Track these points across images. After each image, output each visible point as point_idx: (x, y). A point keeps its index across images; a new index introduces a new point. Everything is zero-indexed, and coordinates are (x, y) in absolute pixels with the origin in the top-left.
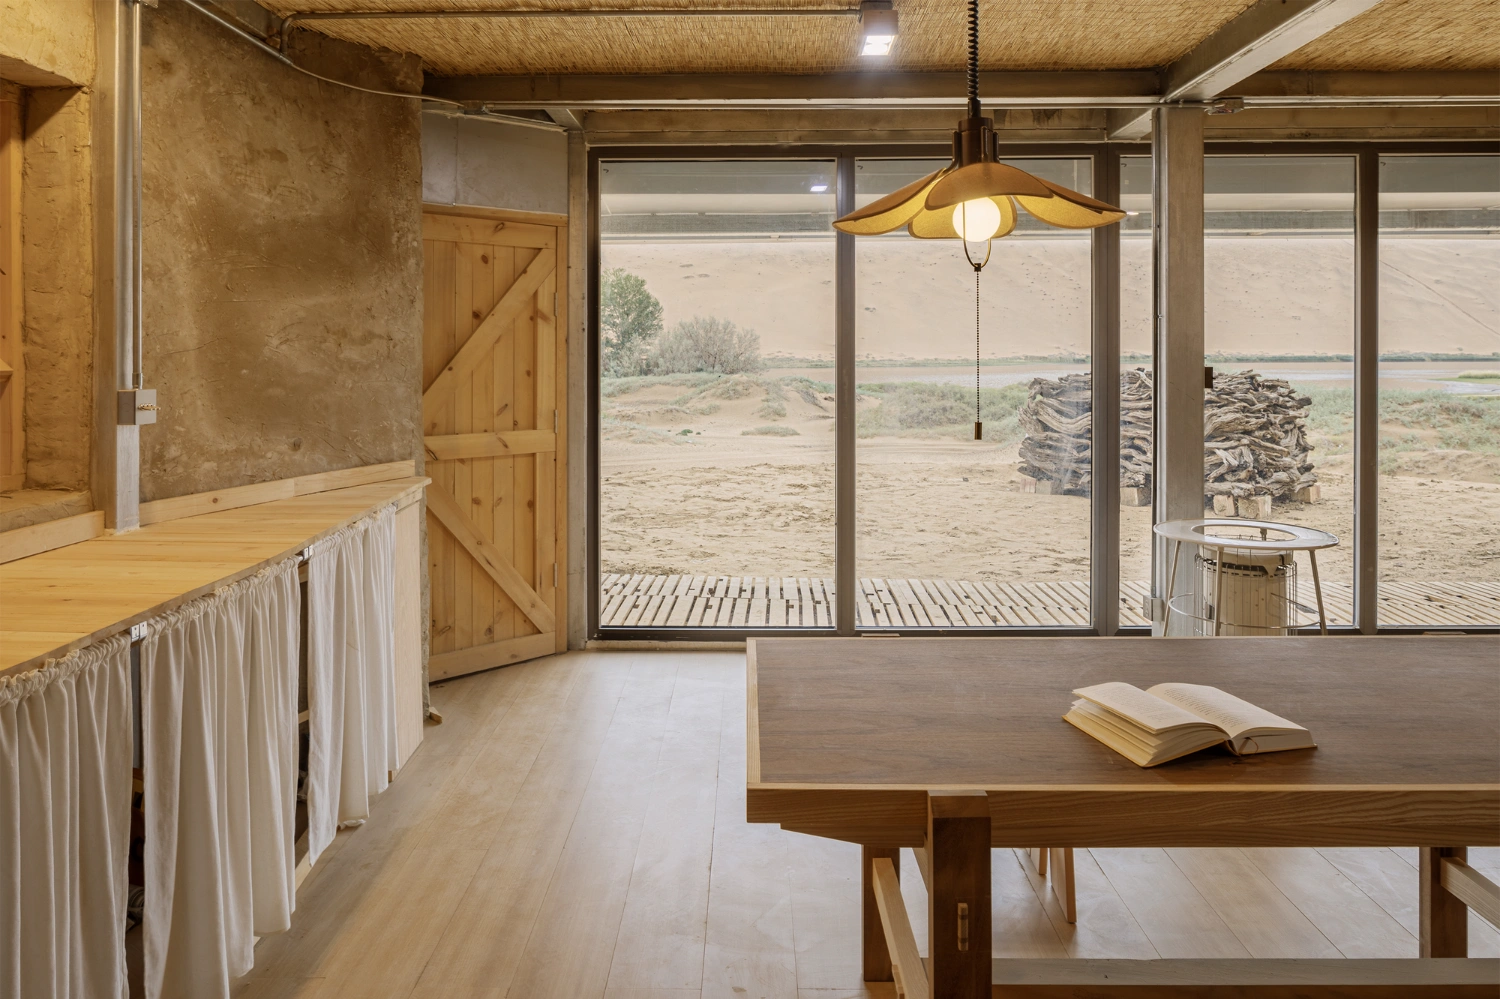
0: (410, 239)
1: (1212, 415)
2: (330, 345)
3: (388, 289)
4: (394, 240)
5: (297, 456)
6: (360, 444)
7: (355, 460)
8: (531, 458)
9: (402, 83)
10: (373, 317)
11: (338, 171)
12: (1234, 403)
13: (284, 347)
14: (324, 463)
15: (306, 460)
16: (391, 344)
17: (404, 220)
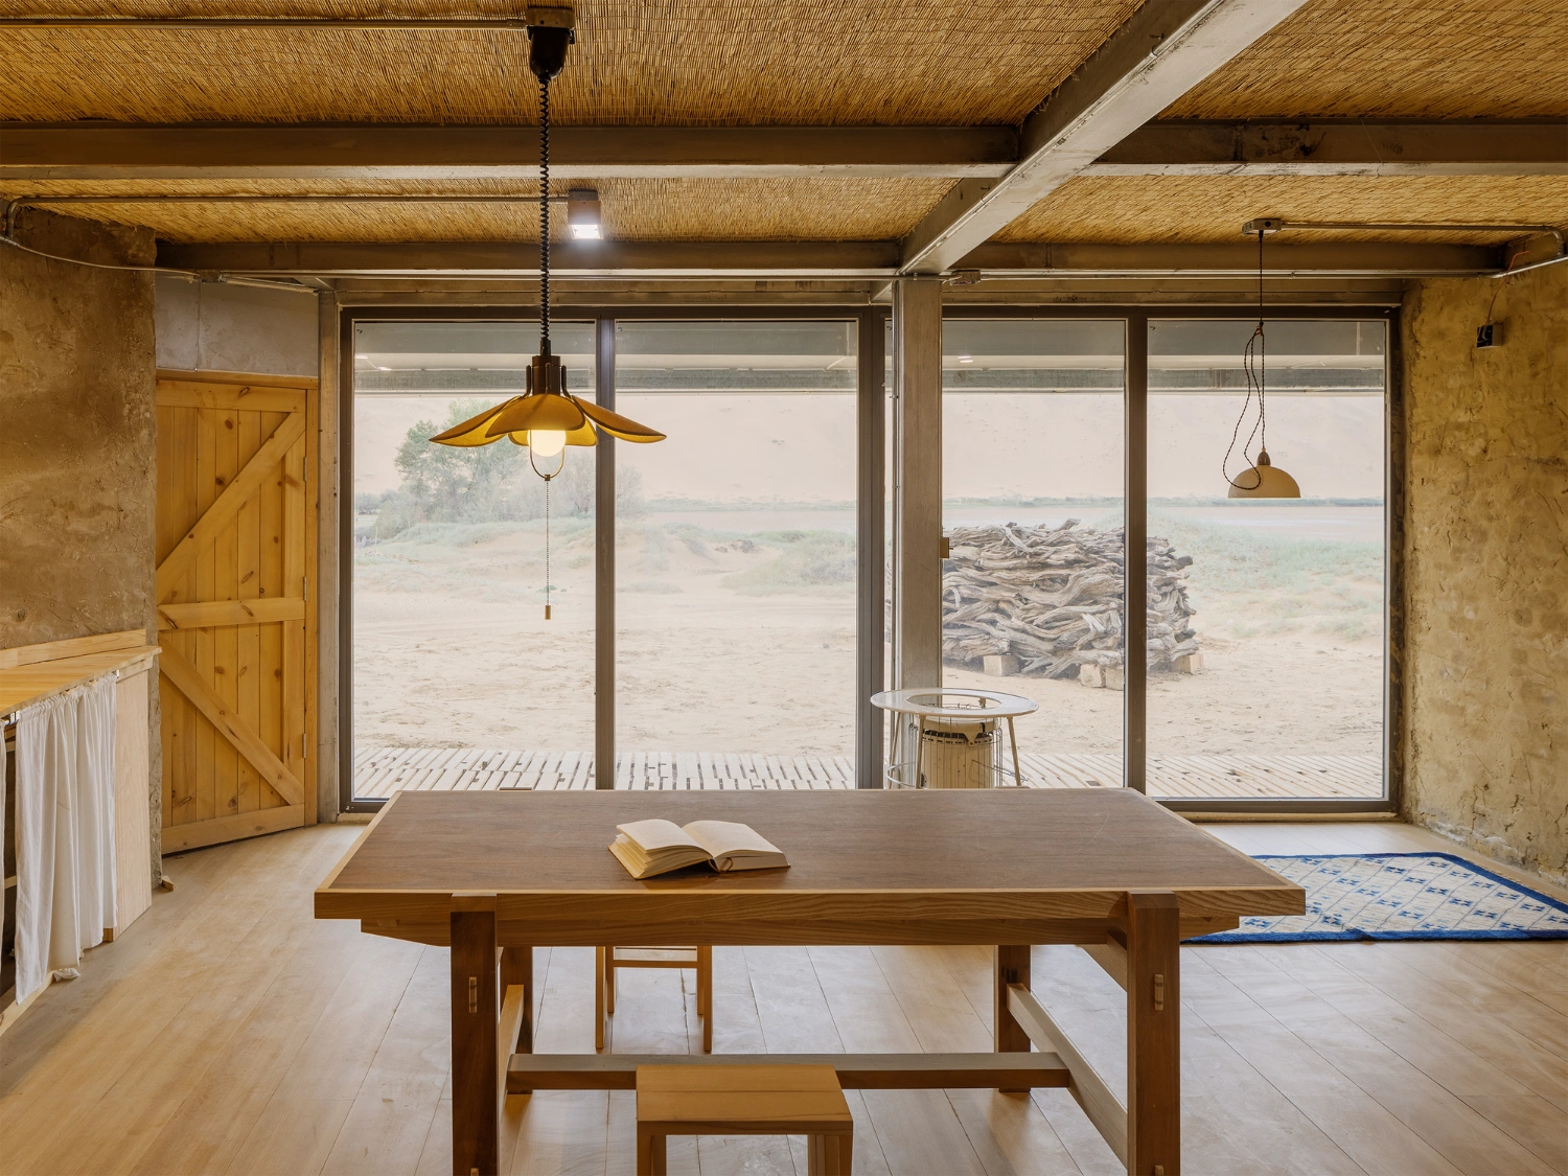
0: (142, 410)
1: (1079, 576)
2: (57, 517)
3: (119, 461)
4: (126, 411)
5: (22, 627)
6: (87, 614)
7: (83, 629)
8: (278, 627)
9: (134, 256)
10: (102, 489)
11: (66, 347)
12: (1104, 562)
13: (8, 521)
14: (50, 632)
15: (30, 630)
16: (122, 514)
17: (136, 392)
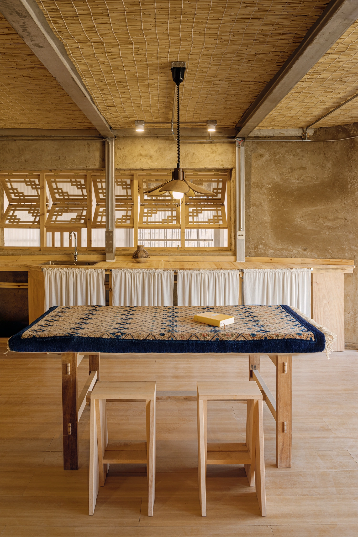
0: (356, 185)
2: (321, 221)
3: (345, 203)
4: (349, 186)
5: (305, 253)
6: (331, 252)
7: (330, 256)
9: (353, 133)
10: (338, 212)
11: (327, 168)
13: (302, 222)
14: (316, 256)
15: (308, 254)
16: (346, 221)
17: (354, 179)
